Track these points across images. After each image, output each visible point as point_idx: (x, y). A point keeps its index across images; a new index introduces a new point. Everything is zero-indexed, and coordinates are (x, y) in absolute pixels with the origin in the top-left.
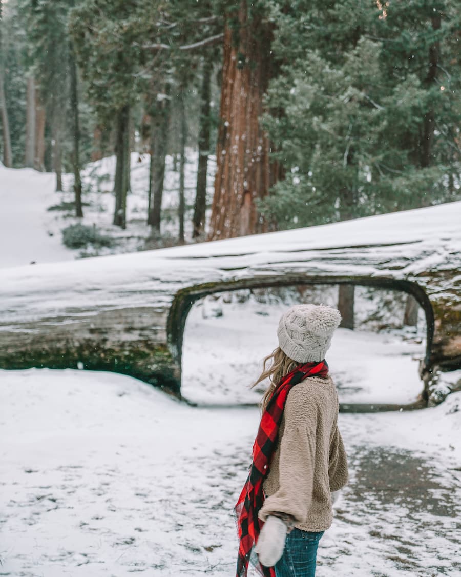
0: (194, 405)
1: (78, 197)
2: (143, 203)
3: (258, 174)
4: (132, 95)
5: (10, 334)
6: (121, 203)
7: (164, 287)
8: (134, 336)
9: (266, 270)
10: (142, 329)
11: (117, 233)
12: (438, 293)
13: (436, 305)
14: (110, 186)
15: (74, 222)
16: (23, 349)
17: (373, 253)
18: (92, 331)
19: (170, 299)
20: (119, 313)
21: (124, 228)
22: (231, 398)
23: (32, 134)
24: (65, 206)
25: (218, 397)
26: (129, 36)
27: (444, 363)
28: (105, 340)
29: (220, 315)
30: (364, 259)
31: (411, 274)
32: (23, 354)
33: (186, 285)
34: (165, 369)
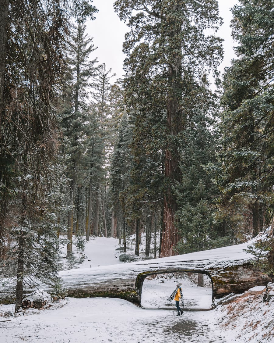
0: (144, 309)
1: (125, 246)
2: (144, 247)
3: (175, 239)
4: (137, 216)
5: (91, 287)
6: (137, 248)
7: (135, 273)
8: (126, 287)
9: (164, 268)
10: (128, 285)
11: (136, 257)
12: (214, 275)
13: (213, 278)
14: (134, 242)
15: (123, 253)
16: (95, 291)
17: (195, 263)
18: (114, 286)
19: (136, 276)
20: (121, 280)
21: (138, 255)
22: (157, 307)
23: (113, 227)
24: (121, 249)
25: (154, 306)
26: (137, 199)
27: (217, 296)
28: (118, 288)
29: (163, 282)
30: (192, 265)
31: (206, 269)
32: (95, 293)
33: (141, 272)
34: (135, 297)
